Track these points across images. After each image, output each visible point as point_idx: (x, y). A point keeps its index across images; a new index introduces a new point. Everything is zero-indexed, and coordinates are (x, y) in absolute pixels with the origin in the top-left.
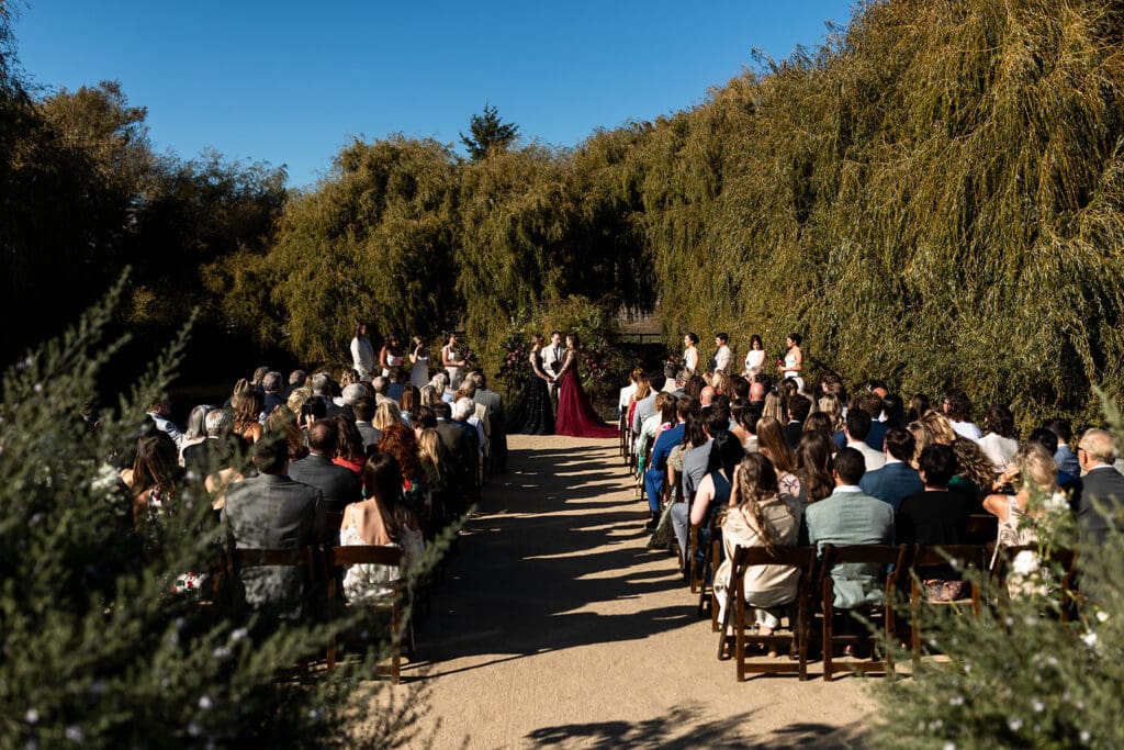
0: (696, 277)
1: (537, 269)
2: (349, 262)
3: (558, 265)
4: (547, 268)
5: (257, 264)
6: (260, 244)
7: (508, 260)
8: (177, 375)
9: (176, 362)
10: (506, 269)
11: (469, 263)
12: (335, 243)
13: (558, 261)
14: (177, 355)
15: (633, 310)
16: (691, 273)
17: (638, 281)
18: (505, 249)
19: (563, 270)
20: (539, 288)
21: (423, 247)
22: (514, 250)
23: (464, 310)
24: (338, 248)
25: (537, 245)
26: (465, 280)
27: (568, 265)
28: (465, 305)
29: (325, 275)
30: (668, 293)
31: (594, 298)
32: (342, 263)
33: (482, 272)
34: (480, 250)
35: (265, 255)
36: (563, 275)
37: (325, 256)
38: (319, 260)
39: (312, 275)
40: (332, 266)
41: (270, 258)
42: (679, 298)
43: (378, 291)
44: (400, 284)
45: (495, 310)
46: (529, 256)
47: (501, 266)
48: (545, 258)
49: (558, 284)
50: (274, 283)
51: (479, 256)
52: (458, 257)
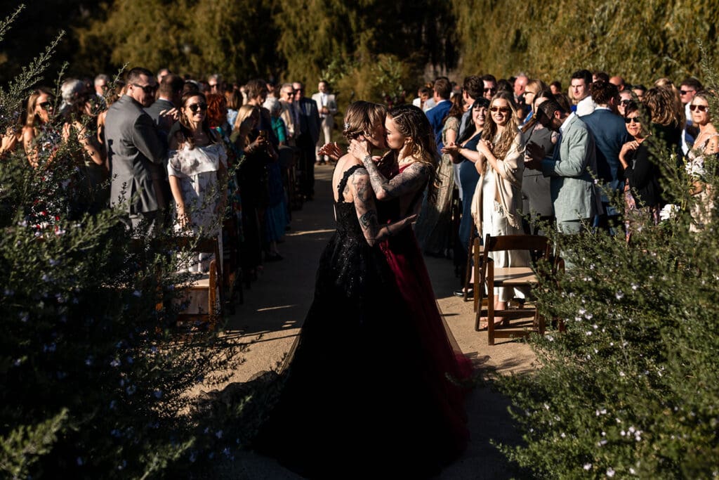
0: (494, 36)
1: (350, 32)
2: (181, 26)
3: (370, 28)
4: (360, 30)
5: (98, 29)
6: (101, 10)
7: (324, 23)
8: (42, 78)
9: (43, 68)
10: (321, 31)
11: (289, 25)
12: (169, 9)
13: (370, 24)
14: (44, 63)
15: (438, 68)
16: (489, 33)
17: (444, 41)
18: (321, 14)
19: (374, 33)
20: (351, 48)
21: (247, 12)
22: (329, 15)
23: (286, 68)
24: (171, 13)
25: (351, 10)
26: (286, 42)
27: (378, 28)
28: (286, 63)
29: (160, 38)
30: (469, 51)
31: (402, 55)
32: (175, 27)
33: (300, 33)
34: (298, 14)
35: (105, 19)
36: (375, 37)
37: (159, 21)
38: (153, 24)
39: (148, 38)
40: (165, 30)
41: (111, 22)
42: (479, 55)
43: (205, 51)
44: (225, 45)
45: (311, 68)
46: (344, 19)
47: (317, 28)
48: (357, 21)
49: (369, 45)
50: (114, 45)
51: (298, 20)
52: (278, 20)
